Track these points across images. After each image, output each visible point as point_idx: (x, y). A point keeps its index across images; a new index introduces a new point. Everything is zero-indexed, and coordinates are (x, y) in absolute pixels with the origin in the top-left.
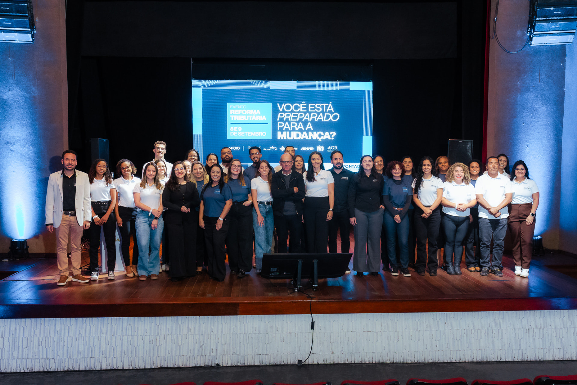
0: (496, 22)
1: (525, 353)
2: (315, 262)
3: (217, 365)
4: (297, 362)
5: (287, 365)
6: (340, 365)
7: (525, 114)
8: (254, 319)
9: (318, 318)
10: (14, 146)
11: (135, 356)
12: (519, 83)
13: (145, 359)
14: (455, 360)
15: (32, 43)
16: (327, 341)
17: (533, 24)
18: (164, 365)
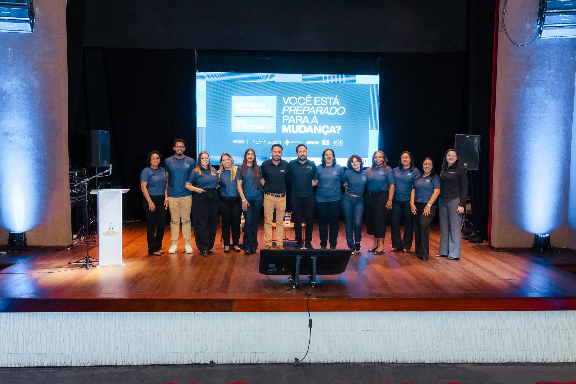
0: (505, 14)
1: (529, 354)
2: (313, 259)
3: (212, 362)
4: (293, 361)
5: (283, 364)
6: (337, 364)
7: (534, 109)
8: (250, 316)
9: (316, 316)
10: (13, 137)
11: (128, 352)
12: (528, 77)
13: (139, 356)
14: (456, 361)
15: (31, 32)
16: (325, 339)
17: (543, 16)
18: (158, 362)
